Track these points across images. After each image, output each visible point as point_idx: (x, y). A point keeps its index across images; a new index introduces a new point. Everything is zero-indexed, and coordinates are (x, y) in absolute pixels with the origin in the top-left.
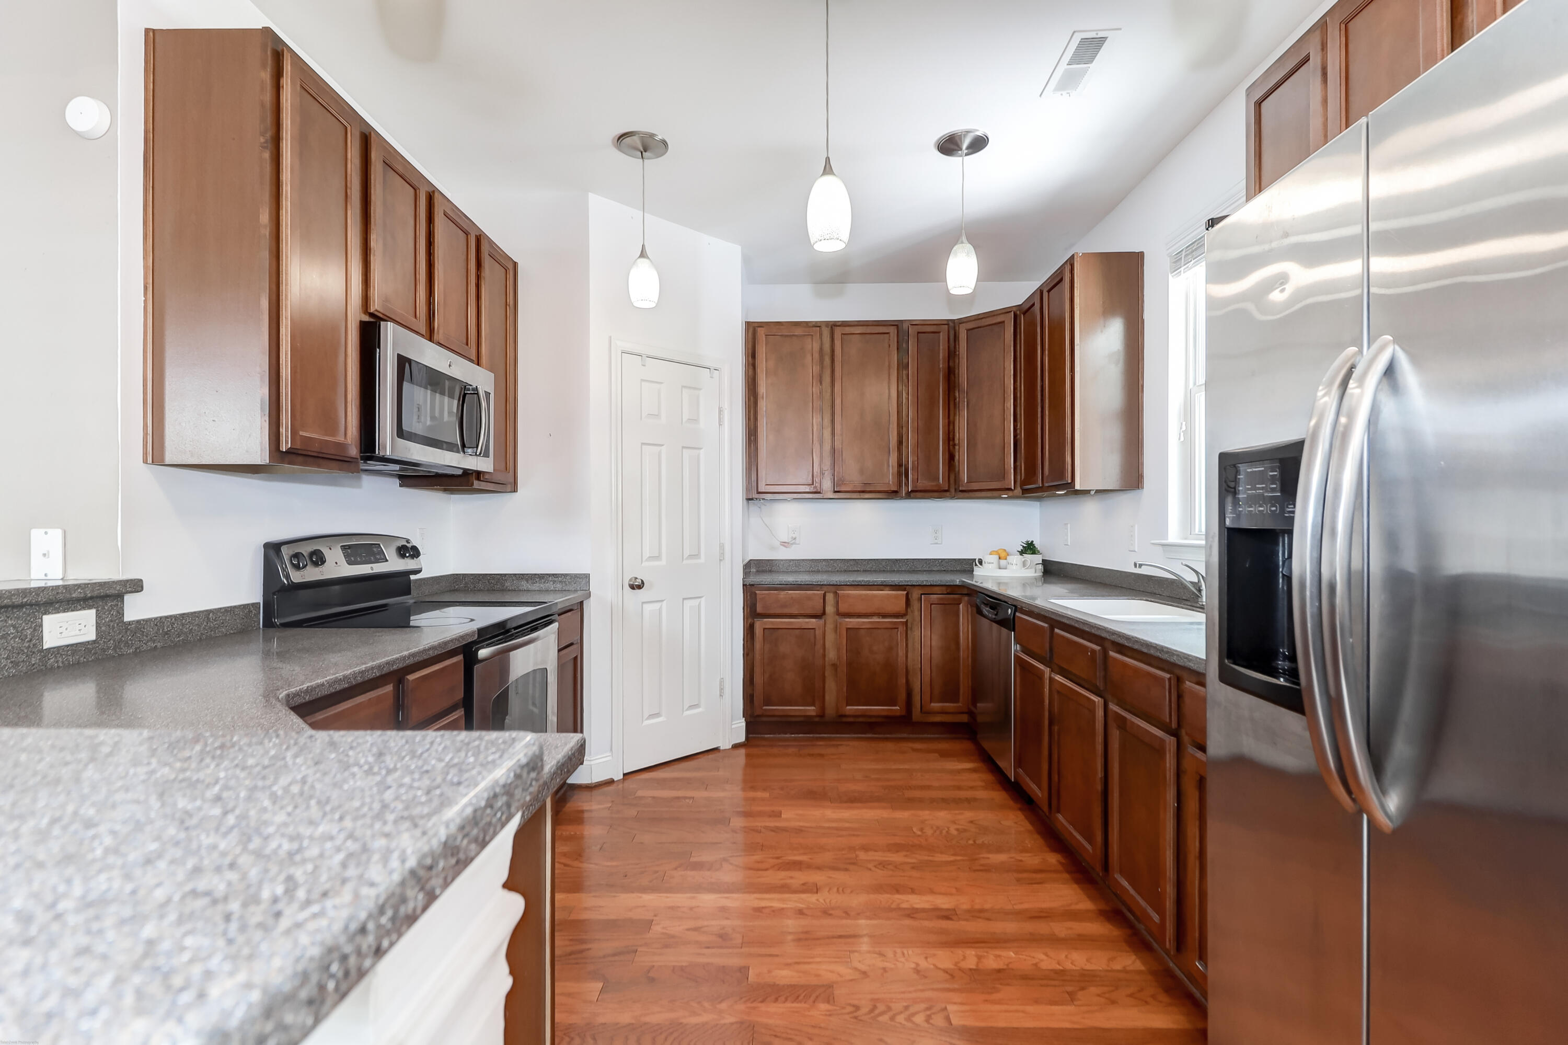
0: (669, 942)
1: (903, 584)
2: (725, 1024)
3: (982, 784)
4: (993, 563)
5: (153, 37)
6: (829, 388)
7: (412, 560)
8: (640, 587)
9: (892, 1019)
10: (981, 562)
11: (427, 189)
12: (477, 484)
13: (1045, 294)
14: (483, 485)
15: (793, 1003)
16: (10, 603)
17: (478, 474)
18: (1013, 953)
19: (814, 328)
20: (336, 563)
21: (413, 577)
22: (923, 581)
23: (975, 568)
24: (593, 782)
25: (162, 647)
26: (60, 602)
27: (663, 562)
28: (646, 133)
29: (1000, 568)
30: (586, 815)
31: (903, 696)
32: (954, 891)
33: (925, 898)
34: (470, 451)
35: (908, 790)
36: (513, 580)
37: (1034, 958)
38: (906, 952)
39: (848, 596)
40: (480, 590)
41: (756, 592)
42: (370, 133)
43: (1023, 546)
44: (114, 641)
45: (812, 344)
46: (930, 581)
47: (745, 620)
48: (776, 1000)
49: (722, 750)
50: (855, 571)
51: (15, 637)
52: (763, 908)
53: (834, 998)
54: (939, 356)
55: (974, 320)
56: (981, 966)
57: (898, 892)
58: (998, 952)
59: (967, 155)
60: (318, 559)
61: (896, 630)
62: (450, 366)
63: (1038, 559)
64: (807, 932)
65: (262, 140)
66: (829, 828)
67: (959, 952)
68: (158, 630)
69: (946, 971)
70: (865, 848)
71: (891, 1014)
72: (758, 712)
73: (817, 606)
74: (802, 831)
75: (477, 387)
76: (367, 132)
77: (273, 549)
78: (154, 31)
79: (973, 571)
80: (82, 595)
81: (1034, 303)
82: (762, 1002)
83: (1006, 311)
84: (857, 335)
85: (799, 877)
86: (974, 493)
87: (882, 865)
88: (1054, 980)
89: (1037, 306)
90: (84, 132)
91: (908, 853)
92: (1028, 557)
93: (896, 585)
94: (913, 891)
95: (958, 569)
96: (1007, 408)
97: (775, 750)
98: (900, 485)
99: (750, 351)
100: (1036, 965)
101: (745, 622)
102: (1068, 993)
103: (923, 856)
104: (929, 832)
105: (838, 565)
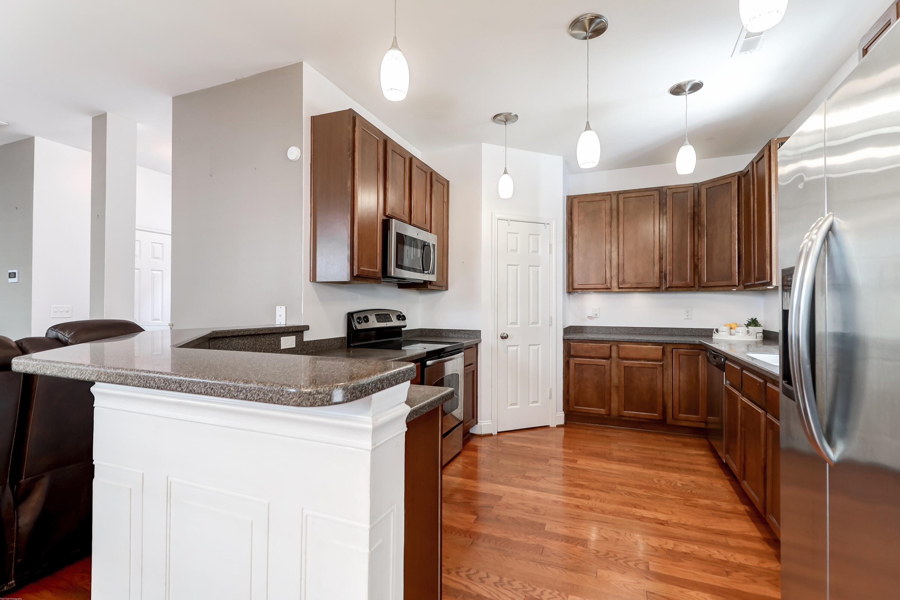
0: (508, 506)
1: (660, 342)
2: (530, 544)
3: (707, 463)
4: (725, 331)
5: (314, 119)
6: (616, 229)
7: (403, 321)
8: (506, 337)
9: (616, 560)
10: (717, 330)
11: (409, 157)
12: (429, 287)
13: (755, 165)
14: (432, 287)
15: (565, 543)
16: (273, 332)
17: (430, 282)
18: (698, 547)
19: (607, 196)
20: (373, 321)
21: (403, 329)
22: (674, 341)
23: (714, 334)
24: (482, 434)
25: (315, 352)
26: (286, 333)
27: (518, 326)
28: (507, 113)
29: (731, 335)
30: (479, 448)
31: (660, 408)
32: (670, 513)
33: (650, 513)
34: (426, 272)
35: (656, 460)
36: (446, 332)
37: (710, 552)
38: (632, 534)
39: (625, 348)
40: (432, 337)
41: (571, 343)
42: (387, 139)
43: (749, 322)
44: (301, 348)
45: (606, 204)
46: (678, 341)
47: (565, 358)
48: (557, 540)
49: (551, 427)
50: (634, 334)
51: (273, 345)
52: (558, 501)
53: (587, 545)
54: (687, 206)
55: (710, 183)
56: (675, 549)
57: (635, 507)
58: (688, 545)
59: (689, 94)
60: (366, 320)
61: (656, 369)
62: (418, 234)
63: (760, 329)
64: (579, 516)
65: (349, 154)
66: (603, 472)
67: (664, 540)
68: (314, 345)
69: (653, 547)
70: (621, 484)
71: (616, 558)
72: (571, 409)
73: (607, 354)
74: (587, 471)
75: (429, 243)
76: (386, 139)
77: (350, 315)
78: (314, 116)
79: (712, 336)
80: (292, 331)
81: (749, 170)
82: (550, 539)
83: (732, 176)
84: (634, 198)
85: (580, 491)
86: (712, 288)
87: (630, 494)
88: (719, 564)
89: (751, 172)
90: (293, 160)
91: (647, 491)
92: (751, 328)
93: (656, 343)
94: (644, 508)
95: (703, 334)
96: (733, 235)
97: (580, 431)
98: (661, 283)
99: (569, 212)
100: (710, 555)
101: (565, 360)
102: (726, 571)
103: (657, 494)
104: (663, 482)
105: (623, 331)
